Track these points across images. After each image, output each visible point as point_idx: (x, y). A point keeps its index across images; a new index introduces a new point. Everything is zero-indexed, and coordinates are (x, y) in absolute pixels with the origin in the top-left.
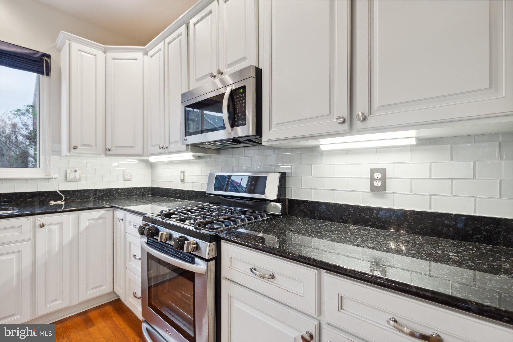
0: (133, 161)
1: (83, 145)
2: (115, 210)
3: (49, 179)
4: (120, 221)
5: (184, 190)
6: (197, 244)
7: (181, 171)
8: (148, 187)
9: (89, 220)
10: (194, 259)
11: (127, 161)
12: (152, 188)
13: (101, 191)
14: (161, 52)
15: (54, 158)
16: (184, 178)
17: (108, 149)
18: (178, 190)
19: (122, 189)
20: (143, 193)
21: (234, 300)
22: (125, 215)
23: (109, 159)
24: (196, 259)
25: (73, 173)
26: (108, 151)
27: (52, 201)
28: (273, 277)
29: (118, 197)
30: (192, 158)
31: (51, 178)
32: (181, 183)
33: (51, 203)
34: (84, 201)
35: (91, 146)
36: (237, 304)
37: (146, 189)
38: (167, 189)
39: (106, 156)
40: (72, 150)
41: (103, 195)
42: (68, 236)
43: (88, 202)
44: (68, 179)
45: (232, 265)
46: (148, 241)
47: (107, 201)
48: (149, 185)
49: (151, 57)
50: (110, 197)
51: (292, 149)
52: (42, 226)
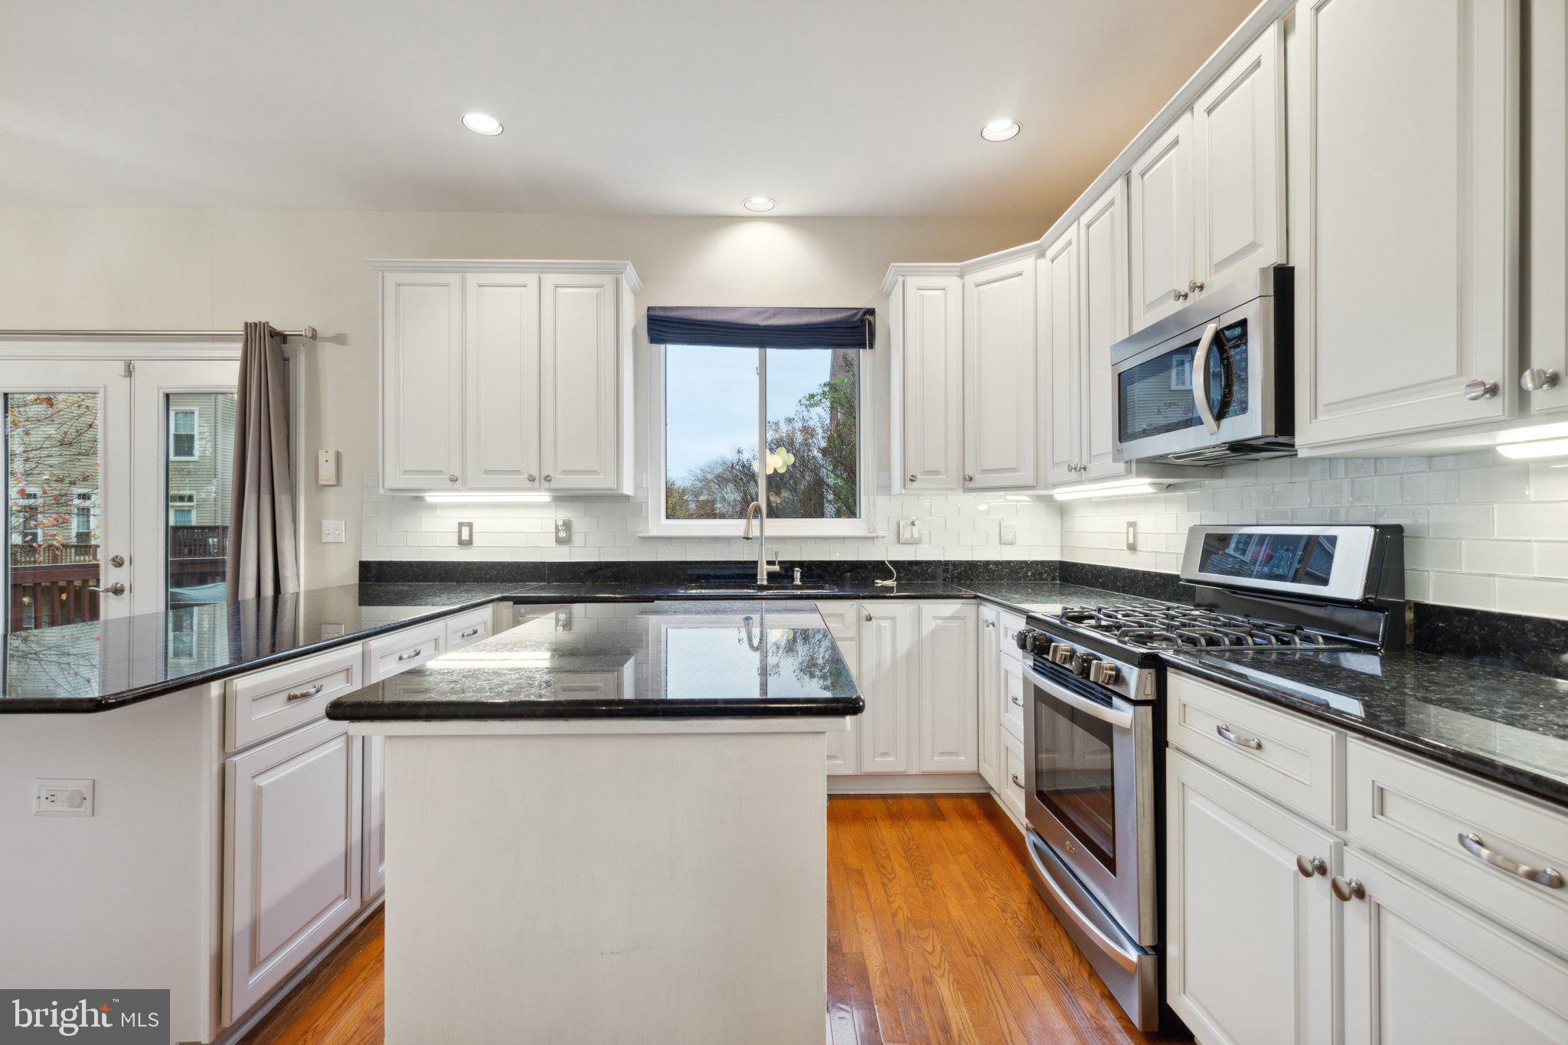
0: (1022, 498)
1: (926, 473)
2: (980, 604)
3: (873, 538)
4: (988, 627)
5: (1135, 571)
6: (1118, 670)
7: (1128, 523)
8: (1052, 561)
9: (935, 618)
10: (1111, 699)
11: (1006, 500)
12: (1062, 563)
13: (956, 564)
14: (1073, 248)
15: (882, 500)
16: (1134, 540)
17: (967, 477)
18: (1121, 569)
19: (997, 563)
20: (1040, 574)
21: (1189, 793)
22: (998, 614)
23: (972, 497)
24: (1116, 700)
25: (910, 528)
26: (968, 482)
27: (877, 579)
28: (1259, 746)
29: (988, 580)
30: (1151, 490)
31: (877, 537)
32: (1128, 552)
33: (877, 583)
34: (926, 584)
35: (938, 473)
36: (1194, 802)
37: (1049, 567)
38: (1095, 567)
39: (964, 492)
40: (909, 484)
41: (960, 574)
42: (905, 643)
43: (933, 586)
44: (901, 542)
45: (1186, 721)
46: (1035, 665)
47: (969, 587)
48: (1054, 556)
49: (1052, 261)
50: (972, 580)
51: (1429, 457)
52: (869, 619)
